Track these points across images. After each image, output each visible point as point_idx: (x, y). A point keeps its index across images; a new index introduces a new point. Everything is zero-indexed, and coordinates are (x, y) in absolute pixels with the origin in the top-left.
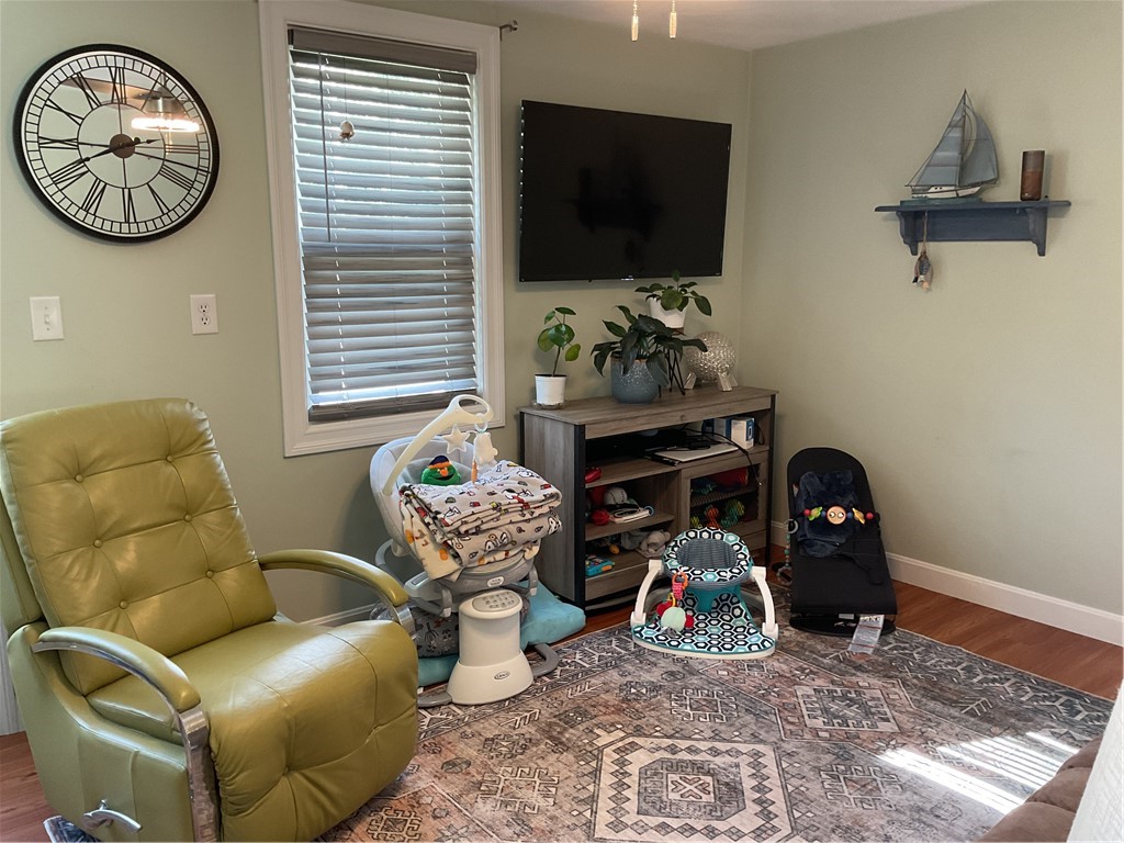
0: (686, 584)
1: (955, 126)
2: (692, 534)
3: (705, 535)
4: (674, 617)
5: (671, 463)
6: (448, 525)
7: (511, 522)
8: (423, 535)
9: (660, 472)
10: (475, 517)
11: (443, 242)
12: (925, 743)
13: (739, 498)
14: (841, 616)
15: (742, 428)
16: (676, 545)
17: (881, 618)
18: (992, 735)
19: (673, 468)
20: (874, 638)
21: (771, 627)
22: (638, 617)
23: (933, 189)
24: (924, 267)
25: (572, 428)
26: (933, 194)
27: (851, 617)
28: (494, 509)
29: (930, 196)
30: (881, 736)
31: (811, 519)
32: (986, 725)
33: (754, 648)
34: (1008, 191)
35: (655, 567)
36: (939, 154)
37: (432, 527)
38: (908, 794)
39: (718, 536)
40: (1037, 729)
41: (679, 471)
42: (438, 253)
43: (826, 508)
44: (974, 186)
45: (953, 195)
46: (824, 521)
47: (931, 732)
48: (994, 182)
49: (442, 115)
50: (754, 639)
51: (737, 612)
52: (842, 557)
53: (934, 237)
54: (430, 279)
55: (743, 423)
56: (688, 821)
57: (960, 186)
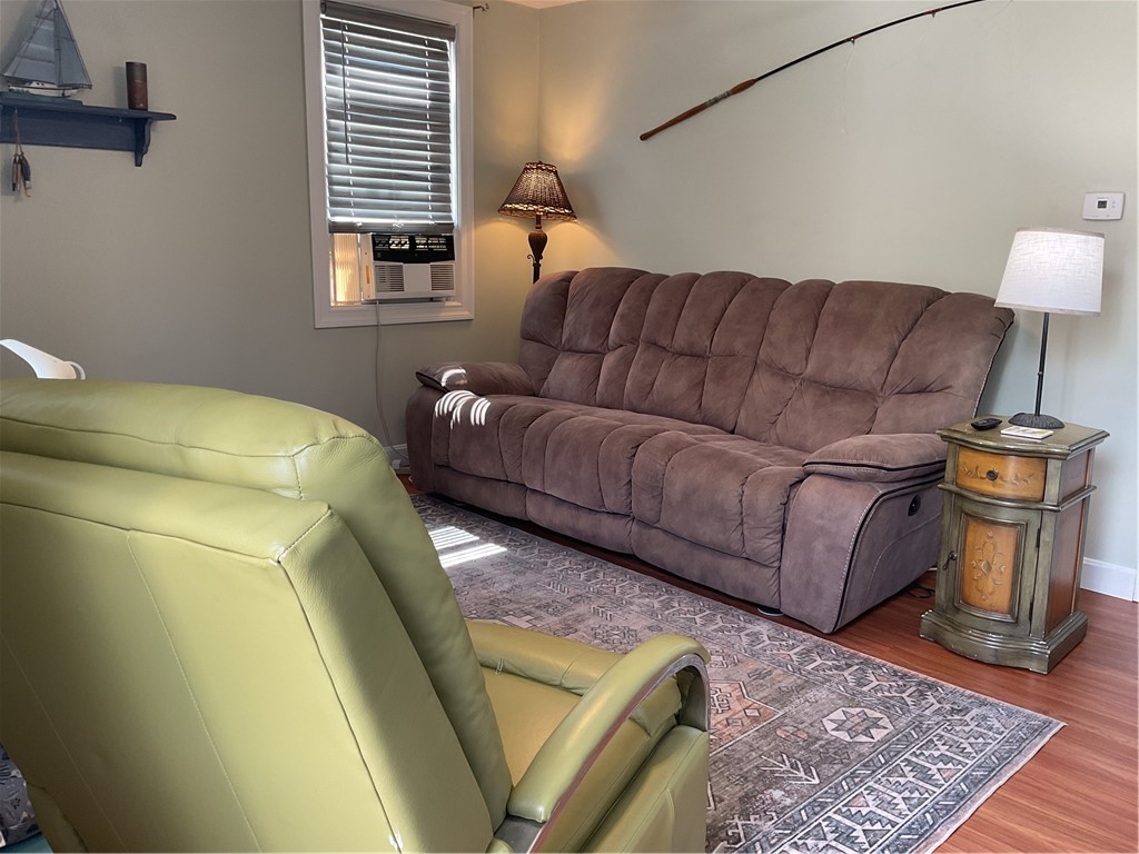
1: (46, 18)
34: (101, 94)
36: (33, 45)
45: (56, 94)
48: (88, 86)
57: (63, 86)
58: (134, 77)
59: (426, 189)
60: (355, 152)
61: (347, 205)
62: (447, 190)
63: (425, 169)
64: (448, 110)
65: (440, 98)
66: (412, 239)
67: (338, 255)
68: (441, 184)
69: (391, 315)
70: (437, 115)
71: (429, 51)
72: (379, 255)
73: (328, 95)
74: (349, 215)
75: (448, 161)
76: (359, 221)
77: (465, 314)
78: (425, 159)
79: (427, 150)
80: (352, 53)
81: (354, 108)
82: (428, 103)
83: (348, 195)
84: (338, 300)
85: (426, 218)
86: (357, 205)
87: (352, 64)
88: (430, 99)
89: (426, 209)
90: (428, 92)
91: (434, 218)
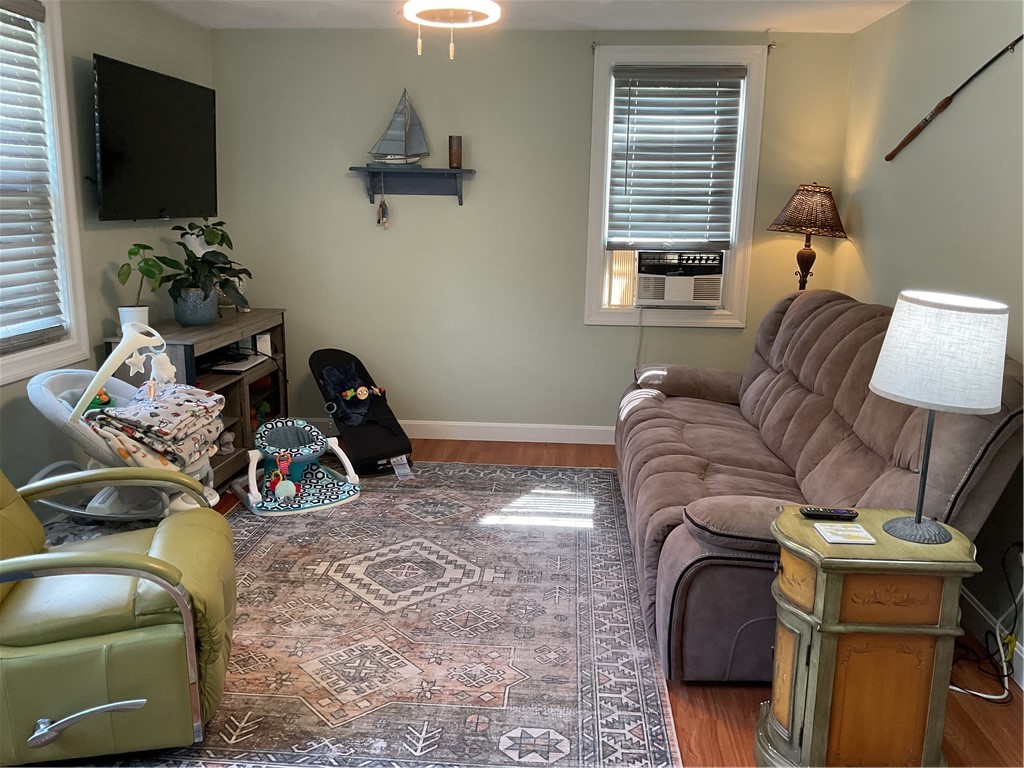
0: (290, 460)
1: (401, 113)
2: (270, 426)
3: (279, 425)
4: (285, 488)
5: (238, 373)
6: (166, 434)
7: (203, 426)
8: (138, 449)
9: (234, 380)
10: (183, 424)
11: (26, 183)
12: (492, 510)
13: (264, 400)
14: (379, 462)
15: (265, 341)
16: (261, 437)
17: (404, 457)
18: (518, 497)
19: (239, 377)
20: (408, 470)
21: (352, 477)
22: (255, 496)
23: (389, 157)
24: (384, 211)
25: (183, 348)
26: (390, 160)
27: (385, 462)
28: (192, 416)
29: (387, 161)
30: (469, 515)
31: (348, 398)
32: (510, 494)
33: (351, 493)
34: (438, 160)
35: (255, 456)
36: (390, 132)
37: (146, 440)
38: (512, 534)
39: (290, 424)
40: (534, 488)
41: (242, 379)
42: (23, 193)
43: (356, 391)
44: (416, 156)
45: (403, 161)
46: (355, 398)
47: (489, 504)
48: (428, 154)
49: (17, 58)
50: (347, 488)
51: (320, 475)
52: (370, 422)
53: (389, 191)
54: (20, 218)
55: (268, 337)
56: (426, 585)
57: (407, 156)
58: (455, 145)
59: (706, 212)
60: (635, 185)
61: (625, 228)
62: (728, 211)
63: (706, 194)
64: (735, 141)
65: (728, 132)
66: (680, 255)
67: (616, 268)
68: (722, 206)
69: (653, 319)
70: (724, 147)
71: (720, 92)
72: (643, 269)
73: (614, 141)
74: (626, 236)
75: (730, 185)
76: (631, 241)
77: (736, 323)
78: (707, 186)
79: (709, 178)
80: (641, 104)
81: (638, 149)
82: (715, 137)
83: (627, 220)
84: (612, 303)
85: (702, 237)
86: (633, 228)
87: (640, 113)
88: (717, 133)
89: (704, 229)
90: (715, 128)
91: (710, 236)
